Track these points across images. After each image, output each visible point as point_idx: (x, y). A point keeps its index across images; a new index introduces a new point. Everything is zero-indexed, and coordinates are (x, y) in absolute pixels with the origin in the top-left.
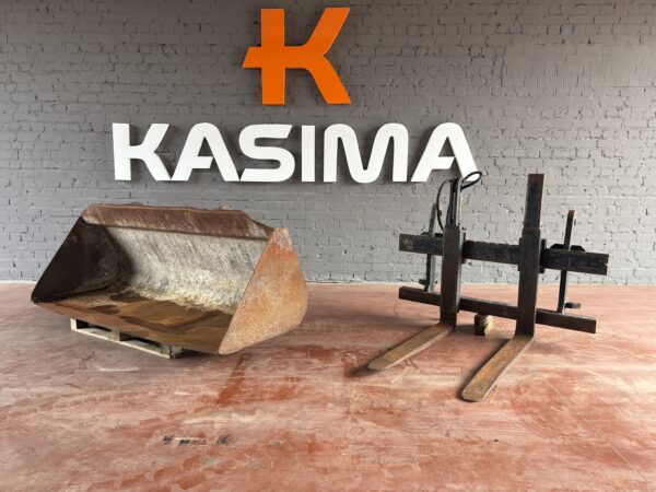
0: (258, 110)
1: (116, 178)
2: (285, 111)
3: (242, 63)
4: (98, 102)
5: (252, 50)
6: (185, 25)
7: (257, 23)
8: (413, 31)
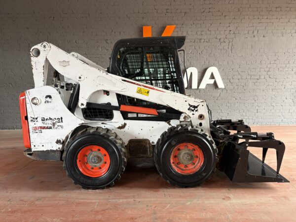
6: (115, 32)
8: (199, 33)
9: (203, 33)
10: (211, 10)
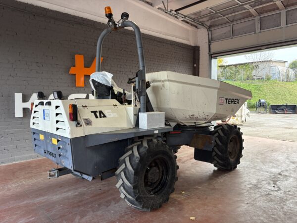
0: (74, 89)
1: (16, 116)
2: (83, 89)
3: (69, 72)
4: (6, 84)
5: (72, 68)
6: (47, 56)
7: (74, 59)
8: (119, 66)
9: (122, 67)
10: (126, 50)
